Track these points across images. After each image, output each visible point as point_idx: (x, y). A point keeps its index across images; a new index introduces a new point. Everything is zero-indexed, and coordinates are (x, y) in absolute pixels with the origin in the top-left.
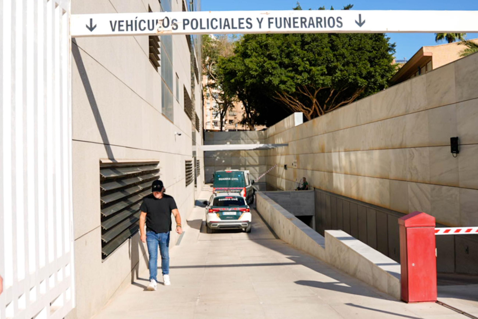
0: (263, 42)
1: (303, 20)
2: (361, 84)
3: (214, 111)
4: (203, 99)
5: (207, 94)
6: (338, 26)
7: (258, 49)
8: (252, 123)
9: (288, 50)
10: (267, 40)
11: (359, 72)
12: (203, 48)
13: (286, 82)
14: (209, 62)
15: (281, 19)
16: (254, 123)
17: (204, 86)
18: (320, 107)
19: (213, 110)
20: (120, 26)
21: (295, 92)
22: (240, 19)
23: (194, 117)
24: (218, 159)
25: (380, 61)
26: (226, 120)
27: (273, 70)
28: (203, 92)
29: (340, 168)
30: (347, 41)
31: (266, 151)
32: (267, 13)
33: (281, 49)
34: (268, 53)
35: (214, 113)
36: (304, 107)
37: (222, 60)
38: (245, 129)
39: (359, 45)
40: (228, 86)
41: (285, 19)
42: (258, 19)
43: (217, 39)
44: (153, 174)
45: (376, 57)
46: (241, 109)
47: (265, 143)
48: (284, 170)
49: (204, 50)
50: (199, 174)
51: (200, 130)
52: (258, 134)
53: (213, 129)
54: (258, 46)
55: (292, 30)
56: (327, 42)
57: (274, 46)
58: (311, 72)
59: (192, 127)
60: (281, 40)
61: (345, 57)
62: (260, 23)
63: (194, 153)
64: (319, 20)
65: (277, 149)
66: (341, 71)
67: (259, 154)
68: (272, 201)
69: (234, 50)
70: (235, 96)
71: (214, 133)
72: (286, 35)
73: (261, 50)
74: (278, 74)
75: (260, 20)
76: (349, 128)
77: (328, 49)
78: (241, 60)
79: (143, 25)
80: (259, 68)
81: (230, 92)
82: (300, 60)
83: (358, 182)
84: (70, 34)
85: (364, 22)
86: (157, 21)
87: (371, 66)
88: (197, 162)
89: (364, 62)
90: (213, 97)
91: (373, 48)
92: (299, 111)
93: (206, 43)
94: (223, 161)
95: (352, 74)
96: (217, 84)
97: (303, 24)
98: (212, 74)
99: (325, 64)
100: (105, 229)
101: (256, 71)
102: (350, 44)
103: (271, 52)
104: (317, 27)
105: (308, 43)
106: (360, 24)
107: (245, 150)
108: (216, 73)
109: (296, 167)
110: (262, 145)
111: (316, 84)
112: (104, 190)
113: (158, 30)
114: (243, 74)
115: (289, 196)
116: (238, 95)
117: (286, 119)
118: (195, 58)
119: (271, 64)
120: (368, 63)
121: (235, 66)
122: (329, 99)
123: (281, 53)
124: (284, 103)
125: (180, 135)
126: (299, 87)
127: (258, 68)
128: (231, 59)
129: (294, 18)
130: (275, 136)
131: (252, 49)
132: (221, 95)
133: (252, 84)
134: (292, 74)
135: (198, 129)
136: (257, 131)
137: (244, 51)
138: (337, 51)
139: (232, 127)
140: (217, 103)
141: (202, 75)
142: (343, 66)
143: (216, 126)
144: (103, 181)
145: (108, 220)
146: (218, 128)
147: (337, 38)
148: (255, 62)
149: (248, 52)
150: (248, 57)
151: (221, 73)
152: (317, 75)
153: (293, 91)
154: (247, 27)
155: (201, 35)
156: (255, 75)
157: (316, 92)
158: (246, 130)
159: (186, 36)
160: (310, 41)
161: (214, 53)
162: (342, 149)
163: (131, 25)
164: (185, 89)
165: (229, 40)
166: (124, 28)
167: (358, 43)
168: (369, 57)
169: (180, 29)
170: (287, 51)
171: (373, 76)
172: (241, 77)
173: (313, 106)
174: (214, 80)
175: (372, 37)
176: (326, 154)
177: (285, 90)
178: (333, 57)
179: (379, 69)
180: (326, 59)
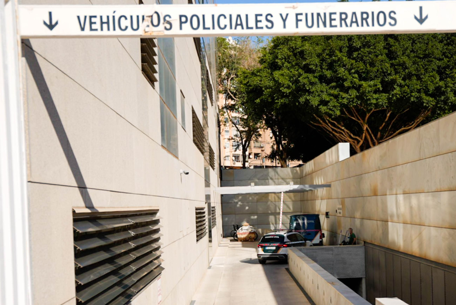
0: (298, 49)
1: (344, 16)
2: (427, 103)
3: (235, 141)
4: (219, 126)
5: (225, 118)
6: (390, 24)
7: (291, 58)
8: (284, 157)
9: (331, 59)
10: (302, 46)
11: (424, 88)
12: (219, 56)
13: (328, 102)
14: (226, 75)
15: (312, 14)
16: (287, 157)
17: (220, 108)
18: (372, 135)
19: (233, 140)
20: (91, 23)
21: (339, 116)
22: (257, 16)
23: (207, 149)
24: (240, 205)
25: (453, 72)
26: (250, 154)
27: (311, 87)
28: (220, 116)
29: (398, 216)
30: (409, 46)
31: (302, 193)
32: (294, 6)
33: (321, 57)
34: (304, 63)
35: (234, 145)
36: (352, 135)
37: (244, 73)
38: (274, 165)
39: (425, 51)
40: (252, 108)
41: (319, 15)
42: (281, 15)
43: (237, 44)
44: (150, 227)
45: (448, 67)
46: (270, 138)
47: (300, 184)
48: (326, 218)
49: (219, 59)
50: (215, 224)
51: (215, 167)
52: (292, 172)
53: (233, 165)
54: (291, 53)
55: (328, 30)
56: (382, 48)
57: (312, 54)
58: (361, 88)
59: (204, 162)
60: (321, 45)
61: (406, 68)
62: (284, 21)
63: (208, 197)
64: (365, 16)
65: (316, 191)
66: (401, 86)
67: (293, 198)
68: (310, 259)
69: (260, 59)
70: (262, 122)
71: (235, 170)
72: (328, 38)
73: (294, 59)
74: (318, 92)
75: (284, 17)
76: (409, 163)
77: (384, 57)
78: (268, 73)
79: (125, 23)
80: (292, 84)
81: (254, 117)
82: (346, 72)
83: (420, 234)
84: (17, 33)
85: (426, 17)
86: (143, 17)
87: (440, 80)
88: (211, 209)
89: (431, 74)
90: (233, 123)
91: (444, 54)
92: (345, 142)
93: (222, 49)
94: (247, 208)
95: (416, 90)
96: (237, 105)
97: (343, 22)
98: (231, 92)
99: (379, 77)
100: (81, 301)
101: (288, 87)
102: (412, 49)
103: (308, 61)
104: (362, 25)
105: (357, 50)
106: (421, 21)
107: (274, 193)
108: (237, 91)
109: (341, 215)
110: (296, 187)
111: (367, 105)
112: (79, 249)
113: (145, 30)
114: (272, 92)
115: (331, 252)
116: (266, 120)
117: (327, 152)
118: (207, 71)
119: (308, 78)
120: (437, 75)
121: (261, 81)
122: (384, 124)
123: (322, 63)
124: (326, 131)
125: (187, 173)
126: (345, 109)
127: (291, 84)
128: (255, 72)
129: (331, 14)
130: (314, 174)
131: (284, 57)
132: (242, 121)
133: (284, 105)
134: (335, 92)
135: (213, 166)
136: (290, 168)
137: (273, 60)
138: (396, 59)
139: (258, 162)
140: (238, 130)
141: (217, 94)
142: (404, 79)
143: (237, 161)
144: (78, 237)
145: (87, 289)
146: (239, 164)
147: (396, 41)
148: (287, 76)
149: (277, 62)
150: (278, 69)
151: (242, 90)
152: (369, 91)
153: (336, 114)
154: (267, 27)
155: (216, 38)
156: (287, 94)
157: (368, 116)
158: (276, 167)
159: (194, 38)
160: (360, 47)
161: (233, 63)
162: (400, 191)
163: (108, 23)
164: (193, 112)
165: (253, 45)
166: (97, 26)
167: (424, 48)
168: (439, 67)
169: (175, 30)
170: (329, 61)
171: (443, 93)
172: (269, 96)
173: (364, 134)
174: (233, 101)
175: (442, 39)
176: (379, 197)
177: (326, 113)
178: (391, 67)
179: (452, 83)
180: (381, 70)
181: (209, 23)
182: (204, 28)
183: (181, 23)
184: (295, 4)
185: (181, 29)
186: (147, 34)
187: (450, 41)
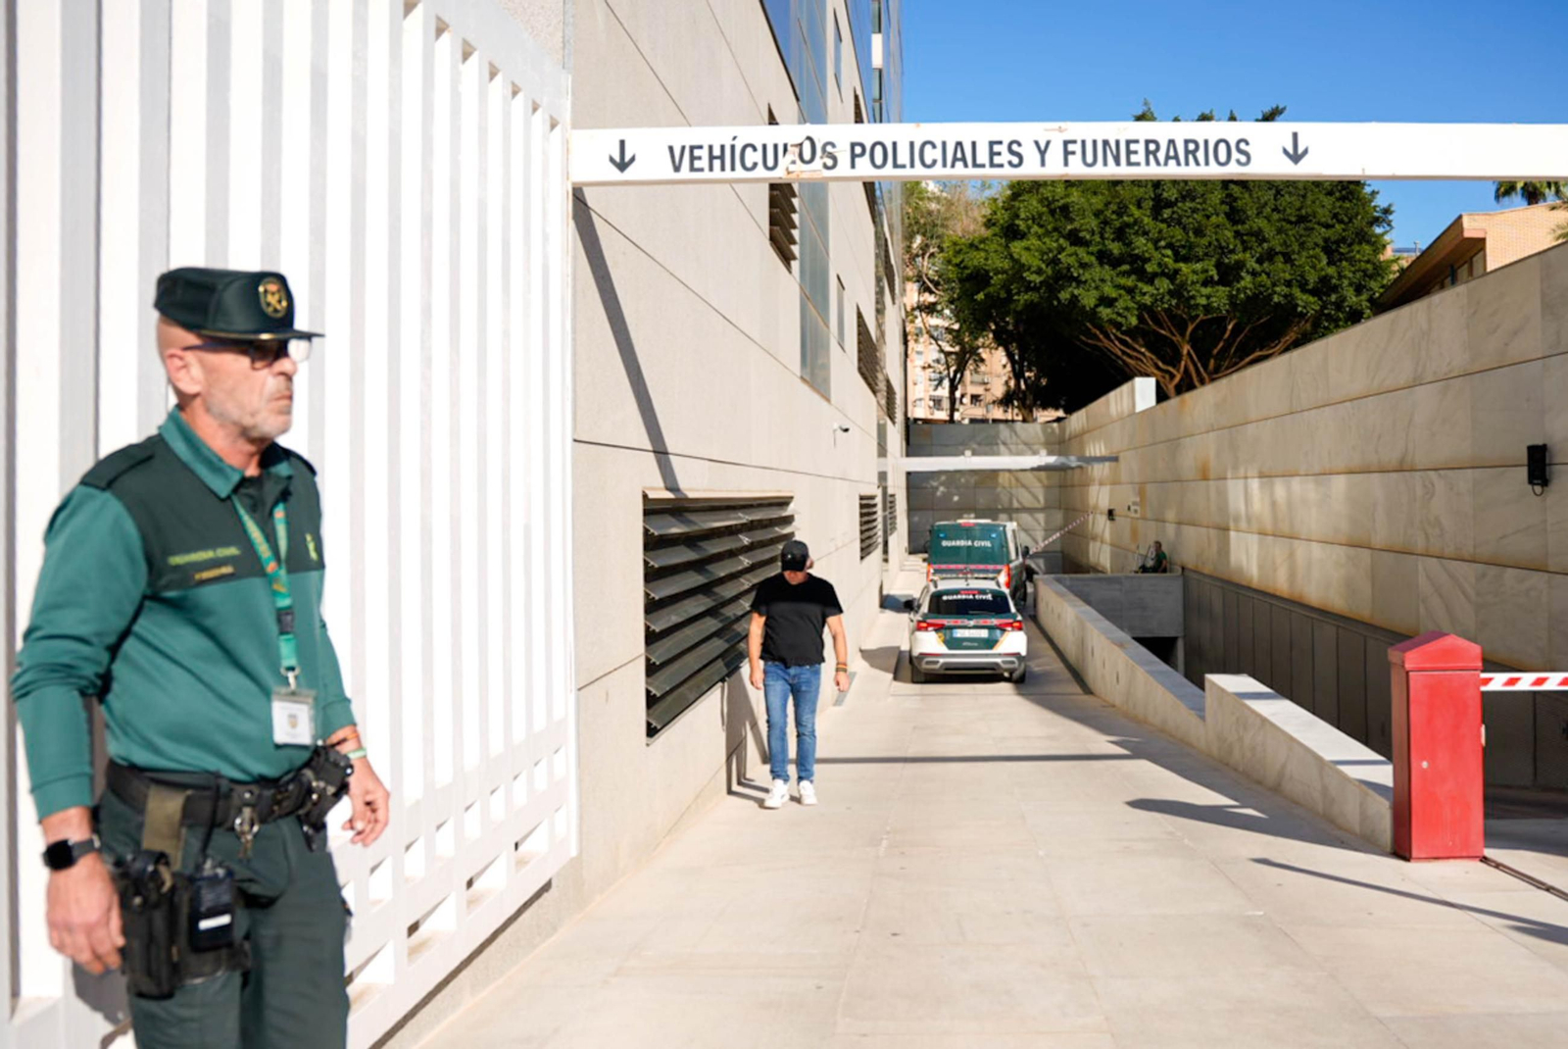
0: (1058, 201)
1: (1152, 147)
2: (1305, 307)
3: (934, 372)
4: (906, 342)
5: (916, 328)
6: (1238, 162)
7: (1044, 218)
8: (1028, 402)
9: (1121, 220)
10: (1067, 196)
11: (1299, 278)
12: (908, 213)
13: (1116, 300)
14: (921, 249)
15: (1095, 142)
16: (1034, 404)
17: (909, 309)
18: (1199, 365)
19: (931, 370)
20: (693, 158)
21: (1136, 327)
22: (992, 144)
23: (882, 386)
24: (943, 492)
25: (1352, 251)
26: (963, 396)
27: (1081, 271)
28: (907, 324)
29: (1249, 519)
30: (1269, 200)
31: (1063, 473)
32: (1060, 128)
33: (1102, 217)
34: (1069, 227)
35: (933, 378)
36: (1160, 364)
37: (955, 244)
38: (1010, 418)
39: (1299, 209)
40: (969, 309)
41: (1106, 143)
42: (1037, 143)
43: (942, 191)
44: (777, 529)
45: (1343, 240)
46: (1001, 367)
47: (1060, 454)
48: (1108, 522)
49: (909, 218)
50: (894, 528)
51: (896, 420)
52: (1044, 431)
53: (930, 417)
54: (1045, 209)
55: (1123, 171)
56: (1218, 201)
57: (1084, 211)
58: (1178, 276)
59: (878, 411)
60: (1103, 194)
61: (1265, 240)
62: (1043, 153)
63: (883, 476)
64: (1191, 147)
65: (1090, 468)
66: (1254, 274)
67: (1045, 482)
68: (1076, 599)
69: (985, 220)
70: (987, 336)
71: (934, 427)
72: (1115, 183)
73: (1051, 219)
74: (1094, 281)
75: (1043, 147)
76: (1270, 418)
77: (1222, 219)
78: (1001, 245)
79: (752, 157)
80: (1047, 266)
81: (973, 326)
82: (1150, 245)
83: (1291, 555)
84: (568, 179)
85: (1306, 152)
86: (785, 146)
87: (1329, 264)
88: (889, 499)
89: (1311, 252)
90: (932, 337)
91: (1335, 216)
92: (1147, 375)
93: (914, 200)
94: (956, 498)
95: (1282, 281)
96: (940, 303)
97: (1151, 157)
98: (928, 279)
99: (1212, 256)
100: (654, 663)
101: (1039, 272)
102: (1276, 206)
103: (1076, 225)
104: (1187, 164)
105: (1170, 204)
106: (1296, 157)
107: (1009, 471)
108: (940, 277)
109: (1138, 515)
110: (1052, 460)
111: (1190, 307)
112: (653, 566)
113: (787, 169)
114: (1008, 280)
115: (1117, 587)
116: (994, 332)
117: (1112, 395)
118: (886, 240)
119: (1077, 255)
120: (1322, 254)
121: (986, 259)
122: (1221, 344)
123: (1103, 229)
124: (1109, 353)
125: (846, 430)
126: (1148, 313)
127: (1043, 266)
128: (976, 242)
129: (1128, 143)
130: (1086, 437)
131: (1030, 216)
132: (950, 333)
133: (1030, 306)
134: (1129, 282)
135: (892, 418)
136: (1041, 424)
137: (1011, 221)
138: (1243, 223)
139: (978, 412)
140: (941, 351)
141: (904, 283)
142: (1260, 261)
143: (938, 409)
144: (652, 543)
145: (665, 640)
146: (942, 415)
147: (1244, 190)
148: (1037, 251)
149: (1018, 226)
150: (1019, 237)
151: (951, 276)
152: (1193, 283)
153: (1130, 324)
154: (1010, 163)
155: (902, 182)
156: (1035, 284)
157: (1190, 328)
158: (1013, 421)
159: (864, 184)
160: (1176, 199)
161: (935, 225)
162: (1253, 471)
163: (722, 157)
164: (860, 316)
165: (971, 194)
166: (704, 163)
167: (1298, 204)
168: (1326, 240)
169: (843, 168)
170: (1117, 224)
171: (1335, 289)
172: (1003, 287)
173: (1183, 363)
174: (933, 296)
175: (1332, 189)
176: (1211, 483)
177: (1111, 321)
178: (1235, 237)
179: (1350, 271)
180: (1216, 243)
181: (903, 157)
182: (896, 165)
183: (853, 156)
184: (1063, 125)
185: (853, 166)
186: (790, 176)
187: (1348, 193)
